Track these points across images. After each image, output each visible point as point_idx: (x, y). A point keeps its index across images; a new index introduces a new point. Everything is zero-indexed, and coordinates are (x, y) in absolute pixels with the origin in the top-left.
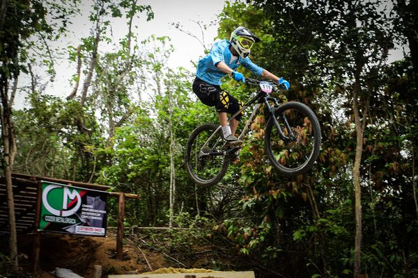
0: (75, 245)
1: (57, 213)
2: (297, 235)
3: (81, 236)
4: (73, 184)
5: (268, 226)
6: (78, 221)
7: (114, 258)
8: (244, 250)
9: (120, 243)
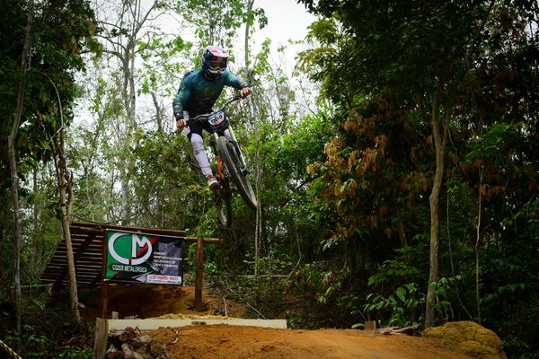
1: (126, 261)
2: (371, 281)
4: (143, 231)
5: (348, 270)
6: (150, 270)
7: (192, 309)
8: (321, 299)
9: (198, 293)
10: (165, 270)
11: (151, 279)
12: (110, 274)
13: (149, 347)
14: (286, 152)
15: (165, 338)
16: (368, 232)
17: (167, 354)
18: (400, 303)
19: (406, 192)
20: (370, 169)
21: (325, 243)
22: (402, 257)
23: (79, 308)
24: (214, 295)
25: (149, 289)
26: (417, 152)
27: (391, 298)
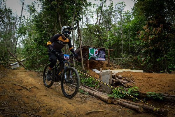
0: (98, 63)
1: (93, 55)
2: (158, 60)
3: (100, 61)
4: (96, 48)
5: (149, 57)
6: (98, 57)
7: (107, 66)
8: (142, 64)
10: (101, 57)
11: (99, 59)
12: (90, 58)
16: (156, 48)
20: (159, 32)
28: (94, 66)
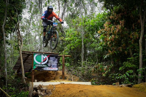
1: (40, 63)
4: (45, 53)
5: (113, 65)
9: (63, 73)
10: (52, 66)
11: (48, 69)
12: (35, 67)
13: (46, 91)
14: (92, 26)
15: (51, 88)
16: (119, 52)
17: (51, 93)
18: (127, 77)
19: (131, 39)
20: (119, 31)
21: (105, 56)
22: (130, 61)
23: (25, 79)
24: (68, 74)
25: (47, 72)
26: (135, 25)
27: (125, 75)
28: (48, 78)
